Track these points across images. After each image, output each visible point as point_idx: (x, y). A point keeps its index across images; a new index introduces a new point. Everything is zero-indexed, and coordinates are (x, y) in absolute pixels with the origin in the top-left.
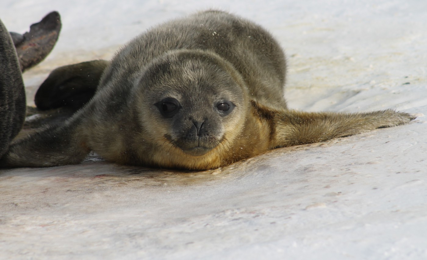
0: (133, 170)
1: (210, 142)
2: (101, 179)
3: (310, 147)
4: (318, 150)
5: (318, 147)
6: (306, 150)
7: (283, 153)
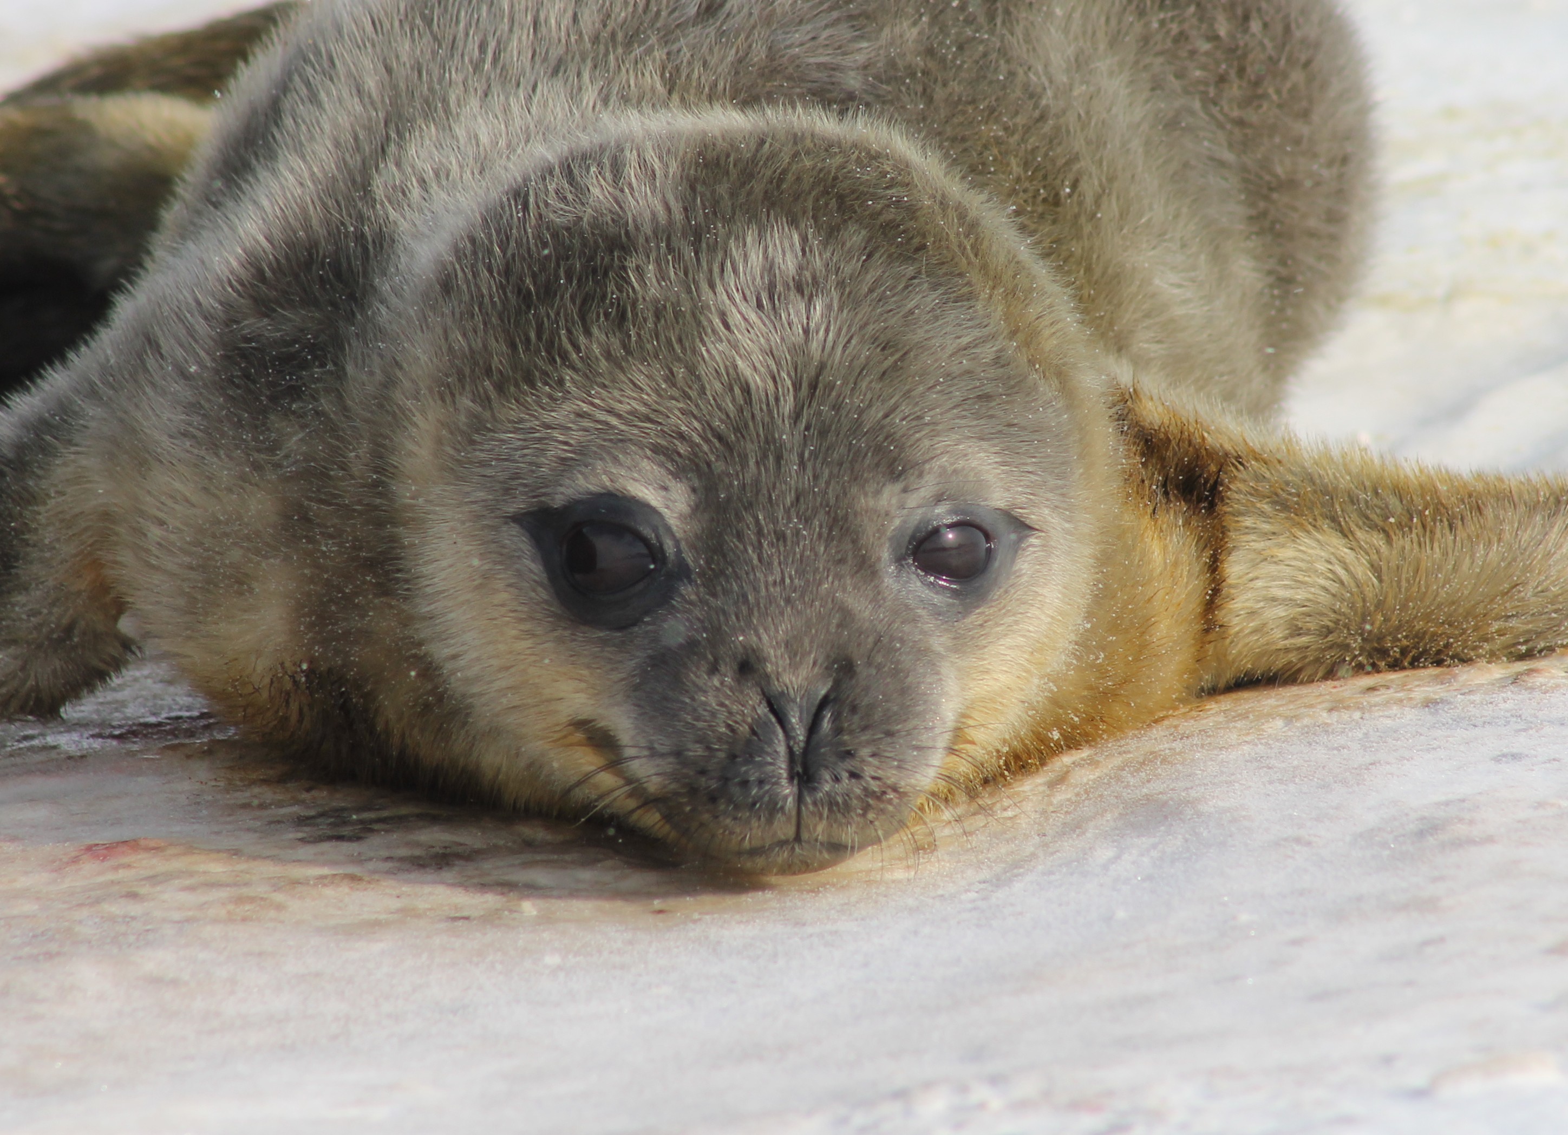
0: (321, 815)
1: (871, 816)
2: (116, 868)
3: (1456, 685)
4: (1502, 706)
5: (1502, 685)
6: (1428, 703)
7: (1279, 723)
